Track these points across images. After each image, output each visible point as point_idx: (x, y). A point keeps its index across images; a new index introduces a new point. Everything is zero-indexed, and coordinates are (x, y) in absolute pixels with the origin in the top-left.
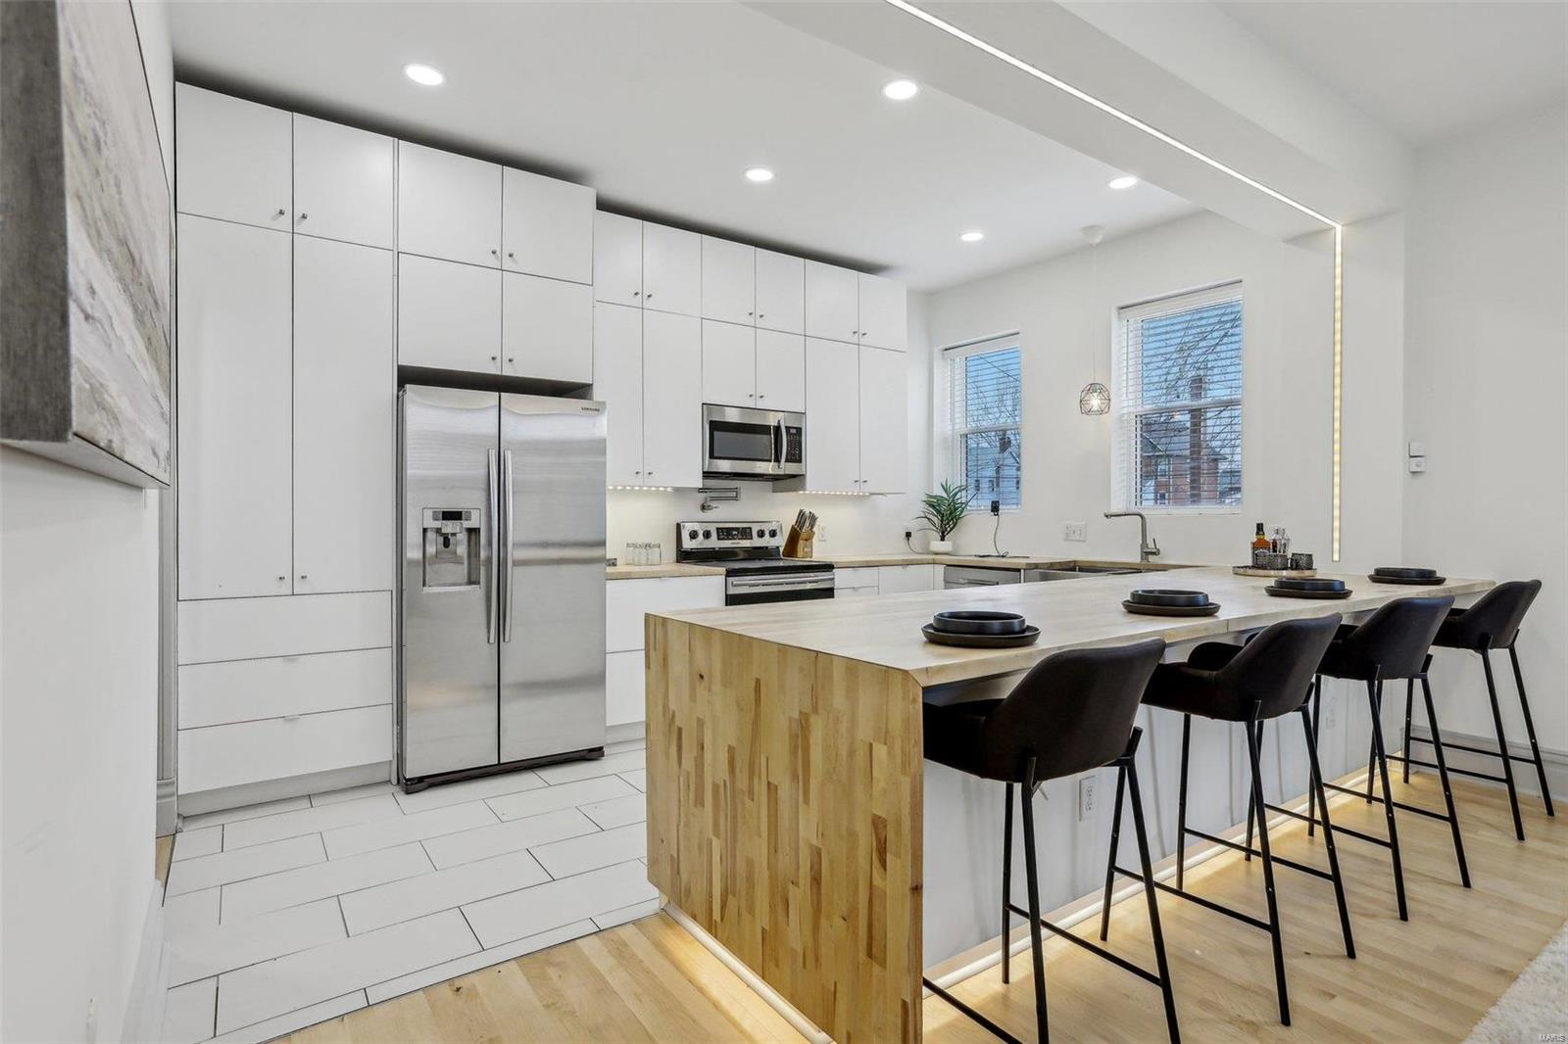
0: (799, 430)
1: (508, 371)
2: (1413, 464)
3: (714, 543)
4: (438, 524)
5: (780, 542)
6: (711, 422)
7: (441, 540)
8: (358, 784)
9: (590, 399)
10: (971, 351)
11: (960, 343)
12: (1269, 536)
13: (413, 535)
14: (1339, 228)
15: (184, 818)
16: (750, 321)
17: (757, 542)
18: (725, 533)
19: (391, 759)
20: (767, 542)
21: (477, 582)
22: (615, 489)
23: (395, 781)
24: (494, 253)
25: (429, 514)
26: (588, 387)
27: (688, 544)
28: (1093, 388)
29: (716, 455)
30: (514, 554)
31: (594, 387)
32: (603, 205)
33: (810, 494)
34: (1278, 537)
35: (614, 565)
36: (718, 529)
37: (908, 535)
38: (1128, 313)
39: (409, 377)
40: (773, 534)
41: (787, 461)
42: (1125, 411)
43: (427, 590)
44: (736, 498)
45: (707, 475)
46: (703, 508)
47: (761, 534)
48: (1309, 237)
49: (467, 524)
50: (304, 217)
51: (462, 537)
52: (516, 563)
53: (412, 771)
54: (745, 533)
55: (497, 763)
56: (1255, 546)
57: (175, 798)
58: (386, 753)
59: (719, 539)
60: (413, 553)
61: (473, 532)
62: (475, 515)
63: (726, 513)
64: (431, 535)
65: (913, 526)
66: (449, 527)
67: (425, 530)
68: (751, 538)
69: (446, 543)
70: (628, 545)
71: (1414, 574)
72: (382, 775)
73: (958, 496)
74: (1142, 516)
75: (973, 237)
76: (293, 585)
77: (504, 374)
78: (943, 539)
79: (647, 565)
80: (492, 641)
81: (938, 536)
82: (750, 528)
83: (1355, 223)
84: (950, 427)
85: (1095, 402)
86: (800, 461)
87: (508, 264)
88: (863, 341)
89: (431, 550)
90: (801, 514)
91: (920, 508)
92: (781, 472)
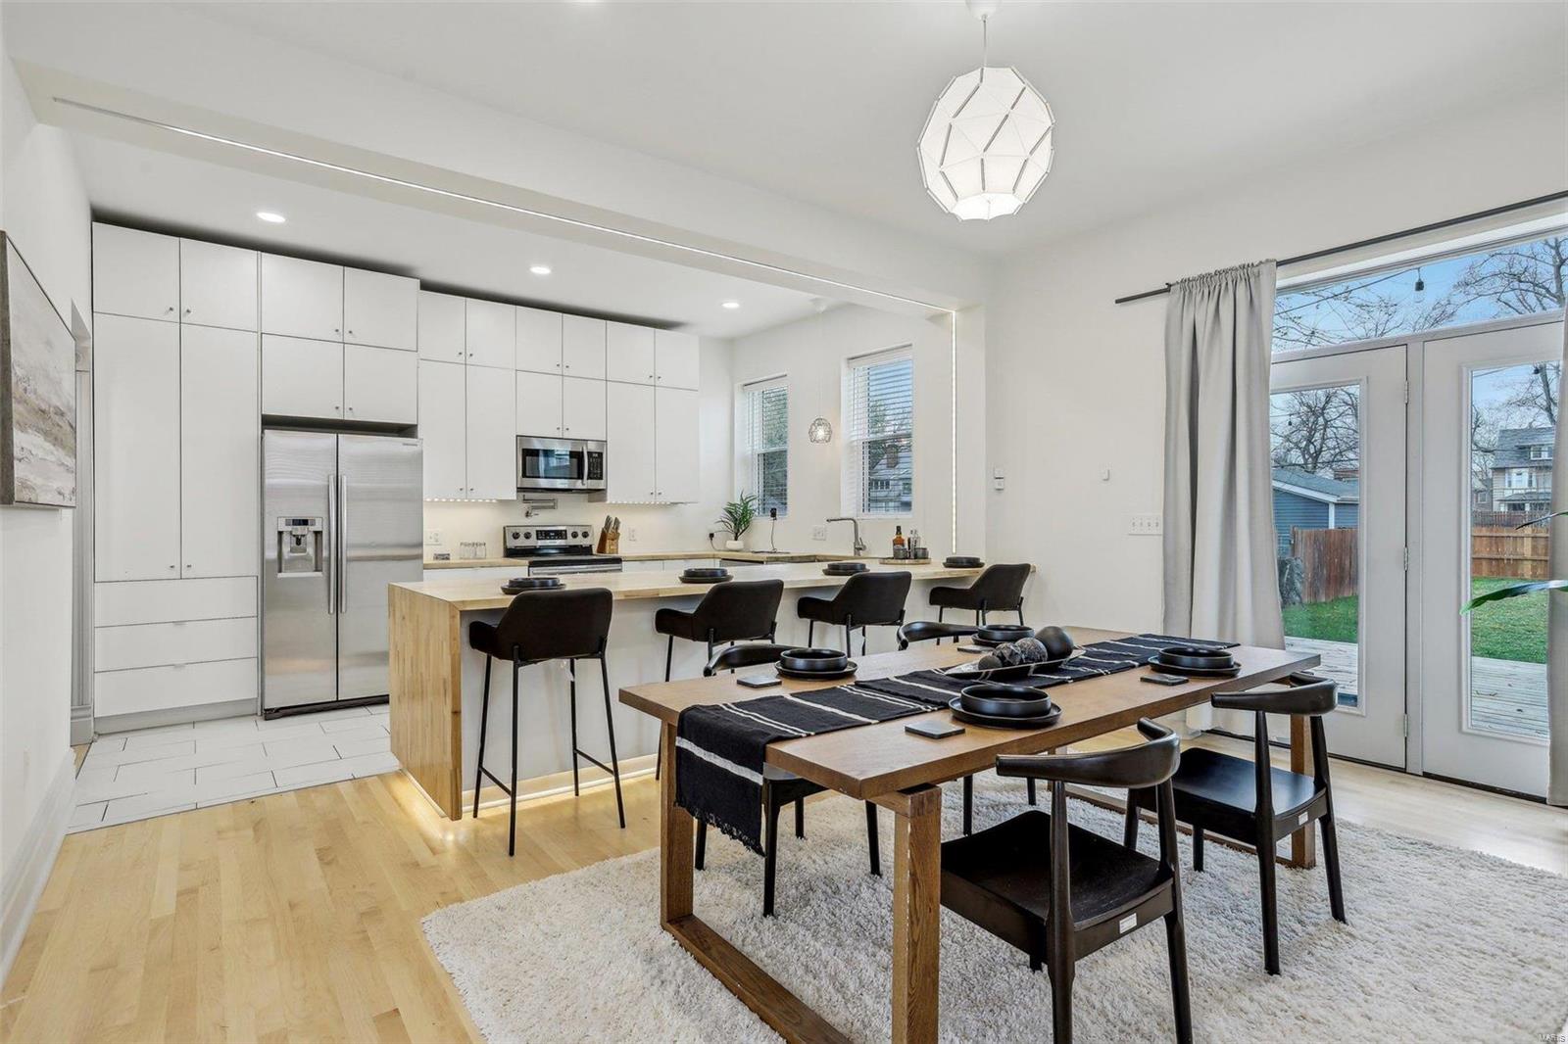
0: (600, 455)
1: (349, 417)
2: (997, 484)
3: (533, 542)
4: (290, 528)
5: (594, 541)
6: (523, 450)
7: (294, 539)
8: (230, 713)
9: (417, 437)
10: (766, 387)
11: (752, 381)
12: (905, 536)
13: (271, 539)
14: (954, 313)
15: (99, 735)
16: (558, 371)
17: (571, 541)
18: (544, 534)
19: (256, 696)
20: (580, 541)
21: (321, 571)
22: (432, 501)
23: (259, 713)
24: (337, 331)
25: (282, 522)
26: (414, 427)
27: (512, 543)
28: (819, 422)
29: (528, 474)
30: (348, 553)
31: (419, 427)
32: (426, 286)
33: (611, 504)
34: (912, 536)
35: (448, 559)
36: (537, 531)
37: (712, 535)
38: (854, 363)
39: (270, 422)
40: (585, 535)
41: (589, 478)
42: (855, 438)
43: (280, 575)
44: (553, 508)
45: (520, 489)
46: (527, 515)
47: (575, 535)
48: (938, 319)
49: (313, 528)
50: (188, 311)
51: (310, 538)
52: (349, 560)
53: (270, 704)
54: (560, 534)
55: (335, 699)
56: (895, 542)
57: (92, 718)
58: (253, 694)
59: (538, 539)
60: (271, 554)
61: (318, 534)
62: (318, 522)
63: (544, 519)
64: (286, 538)
65: (715, 528)
66: (299, 530)
67: (280, 533)
68: (566, 538)
69: (298, 542)
70: (461, 544)
71: (964, 561)
72: (251, 709)
73: (750, 503)
74: (855, 522)
75: (732, 305)
76: (181, 573)
77: (346, 419)
78: (736, 539)
79: (475, 558)
80: (332, 611)
81: (733, 536)
82: (566, 531)
83: (962, 310)
84: (750, 448)
85: (821, 433)
86: (601, 478)
87: (348, 338)
88: (658, 383)
89: (286, 549)
90: (608, 519)
91: (722, 514)
92: (585, 487)
